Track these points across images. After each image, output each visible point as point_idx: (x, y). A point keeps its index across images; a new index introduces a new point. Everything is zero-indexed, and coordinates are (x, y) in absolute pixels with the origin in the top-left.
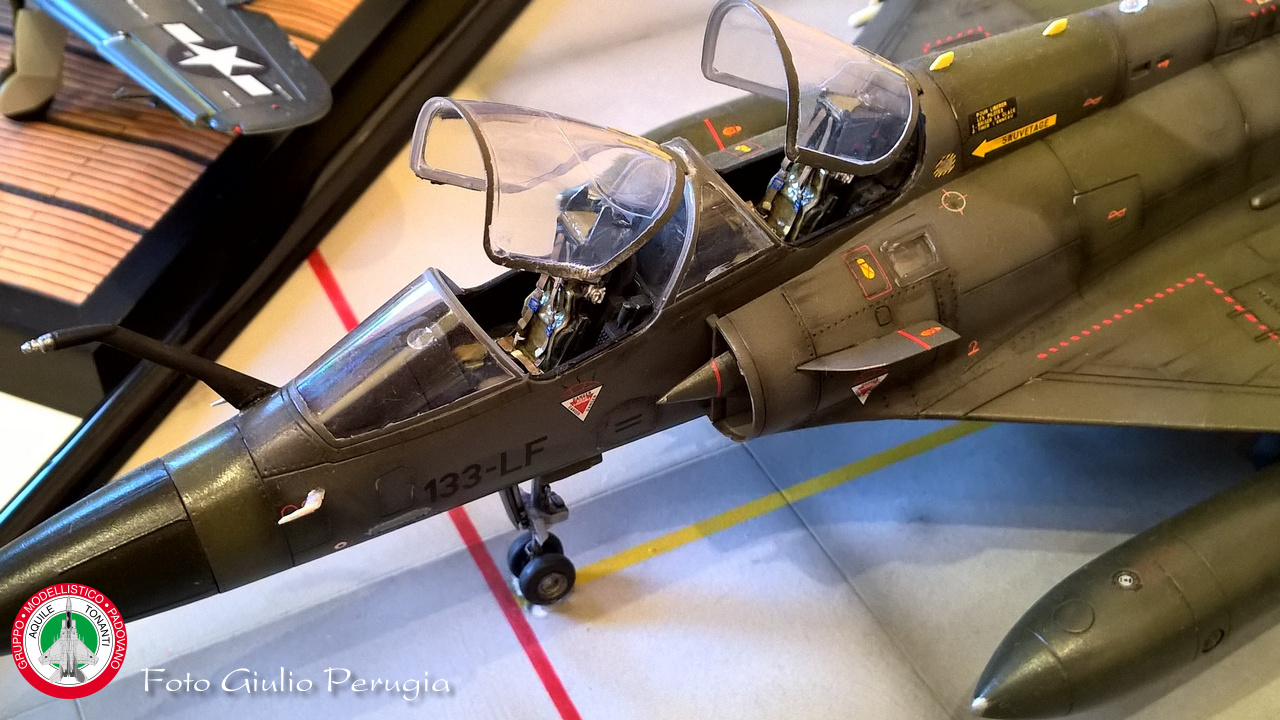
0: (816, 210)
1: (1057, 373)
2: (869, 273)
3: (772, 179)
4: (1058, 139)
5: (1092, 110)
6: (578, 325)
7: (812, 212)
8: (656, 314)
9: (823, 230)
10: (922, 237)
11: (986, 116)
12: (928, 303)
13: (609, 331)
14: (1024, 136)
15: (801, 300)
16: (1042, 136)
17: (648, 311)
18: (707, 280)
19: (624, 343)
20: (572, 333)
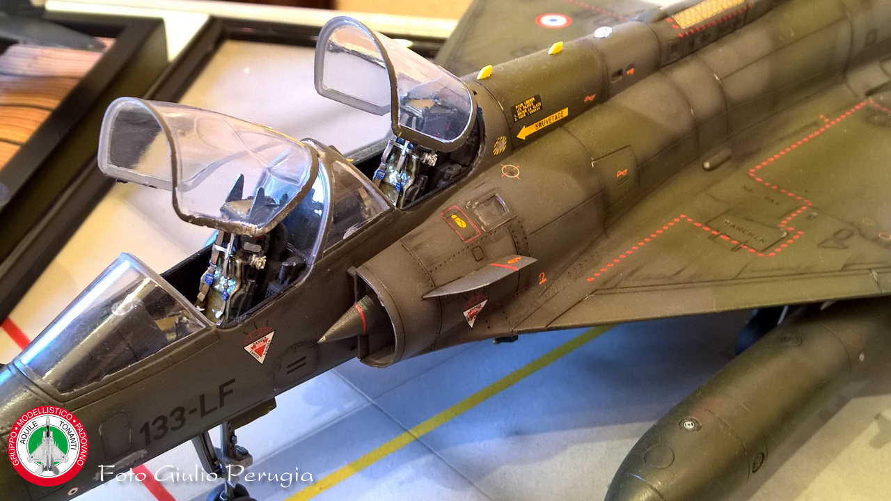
0: (414, 187)
1: (604, 289)
2: (461, 224)
3: (376, 172)
4: (572, 125)
5: (590, 105)
6: (248, 287)
7: (410, 189)
8: (309, 269)
9: (422, 198)
10: (494, 197)
11: (522, 108)
12: (507, 242)
13: (274, 287)
14: (549, 124)
15: (417, 248)
16: (561, 123)
17: (302, 267)
18: (344, 238)
19: (287, 294)
20: (243, 294)
